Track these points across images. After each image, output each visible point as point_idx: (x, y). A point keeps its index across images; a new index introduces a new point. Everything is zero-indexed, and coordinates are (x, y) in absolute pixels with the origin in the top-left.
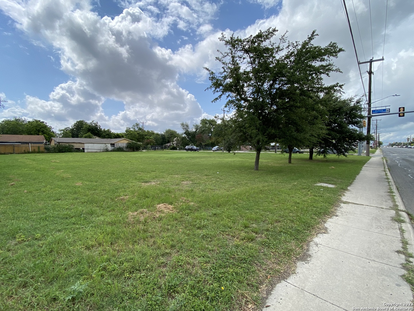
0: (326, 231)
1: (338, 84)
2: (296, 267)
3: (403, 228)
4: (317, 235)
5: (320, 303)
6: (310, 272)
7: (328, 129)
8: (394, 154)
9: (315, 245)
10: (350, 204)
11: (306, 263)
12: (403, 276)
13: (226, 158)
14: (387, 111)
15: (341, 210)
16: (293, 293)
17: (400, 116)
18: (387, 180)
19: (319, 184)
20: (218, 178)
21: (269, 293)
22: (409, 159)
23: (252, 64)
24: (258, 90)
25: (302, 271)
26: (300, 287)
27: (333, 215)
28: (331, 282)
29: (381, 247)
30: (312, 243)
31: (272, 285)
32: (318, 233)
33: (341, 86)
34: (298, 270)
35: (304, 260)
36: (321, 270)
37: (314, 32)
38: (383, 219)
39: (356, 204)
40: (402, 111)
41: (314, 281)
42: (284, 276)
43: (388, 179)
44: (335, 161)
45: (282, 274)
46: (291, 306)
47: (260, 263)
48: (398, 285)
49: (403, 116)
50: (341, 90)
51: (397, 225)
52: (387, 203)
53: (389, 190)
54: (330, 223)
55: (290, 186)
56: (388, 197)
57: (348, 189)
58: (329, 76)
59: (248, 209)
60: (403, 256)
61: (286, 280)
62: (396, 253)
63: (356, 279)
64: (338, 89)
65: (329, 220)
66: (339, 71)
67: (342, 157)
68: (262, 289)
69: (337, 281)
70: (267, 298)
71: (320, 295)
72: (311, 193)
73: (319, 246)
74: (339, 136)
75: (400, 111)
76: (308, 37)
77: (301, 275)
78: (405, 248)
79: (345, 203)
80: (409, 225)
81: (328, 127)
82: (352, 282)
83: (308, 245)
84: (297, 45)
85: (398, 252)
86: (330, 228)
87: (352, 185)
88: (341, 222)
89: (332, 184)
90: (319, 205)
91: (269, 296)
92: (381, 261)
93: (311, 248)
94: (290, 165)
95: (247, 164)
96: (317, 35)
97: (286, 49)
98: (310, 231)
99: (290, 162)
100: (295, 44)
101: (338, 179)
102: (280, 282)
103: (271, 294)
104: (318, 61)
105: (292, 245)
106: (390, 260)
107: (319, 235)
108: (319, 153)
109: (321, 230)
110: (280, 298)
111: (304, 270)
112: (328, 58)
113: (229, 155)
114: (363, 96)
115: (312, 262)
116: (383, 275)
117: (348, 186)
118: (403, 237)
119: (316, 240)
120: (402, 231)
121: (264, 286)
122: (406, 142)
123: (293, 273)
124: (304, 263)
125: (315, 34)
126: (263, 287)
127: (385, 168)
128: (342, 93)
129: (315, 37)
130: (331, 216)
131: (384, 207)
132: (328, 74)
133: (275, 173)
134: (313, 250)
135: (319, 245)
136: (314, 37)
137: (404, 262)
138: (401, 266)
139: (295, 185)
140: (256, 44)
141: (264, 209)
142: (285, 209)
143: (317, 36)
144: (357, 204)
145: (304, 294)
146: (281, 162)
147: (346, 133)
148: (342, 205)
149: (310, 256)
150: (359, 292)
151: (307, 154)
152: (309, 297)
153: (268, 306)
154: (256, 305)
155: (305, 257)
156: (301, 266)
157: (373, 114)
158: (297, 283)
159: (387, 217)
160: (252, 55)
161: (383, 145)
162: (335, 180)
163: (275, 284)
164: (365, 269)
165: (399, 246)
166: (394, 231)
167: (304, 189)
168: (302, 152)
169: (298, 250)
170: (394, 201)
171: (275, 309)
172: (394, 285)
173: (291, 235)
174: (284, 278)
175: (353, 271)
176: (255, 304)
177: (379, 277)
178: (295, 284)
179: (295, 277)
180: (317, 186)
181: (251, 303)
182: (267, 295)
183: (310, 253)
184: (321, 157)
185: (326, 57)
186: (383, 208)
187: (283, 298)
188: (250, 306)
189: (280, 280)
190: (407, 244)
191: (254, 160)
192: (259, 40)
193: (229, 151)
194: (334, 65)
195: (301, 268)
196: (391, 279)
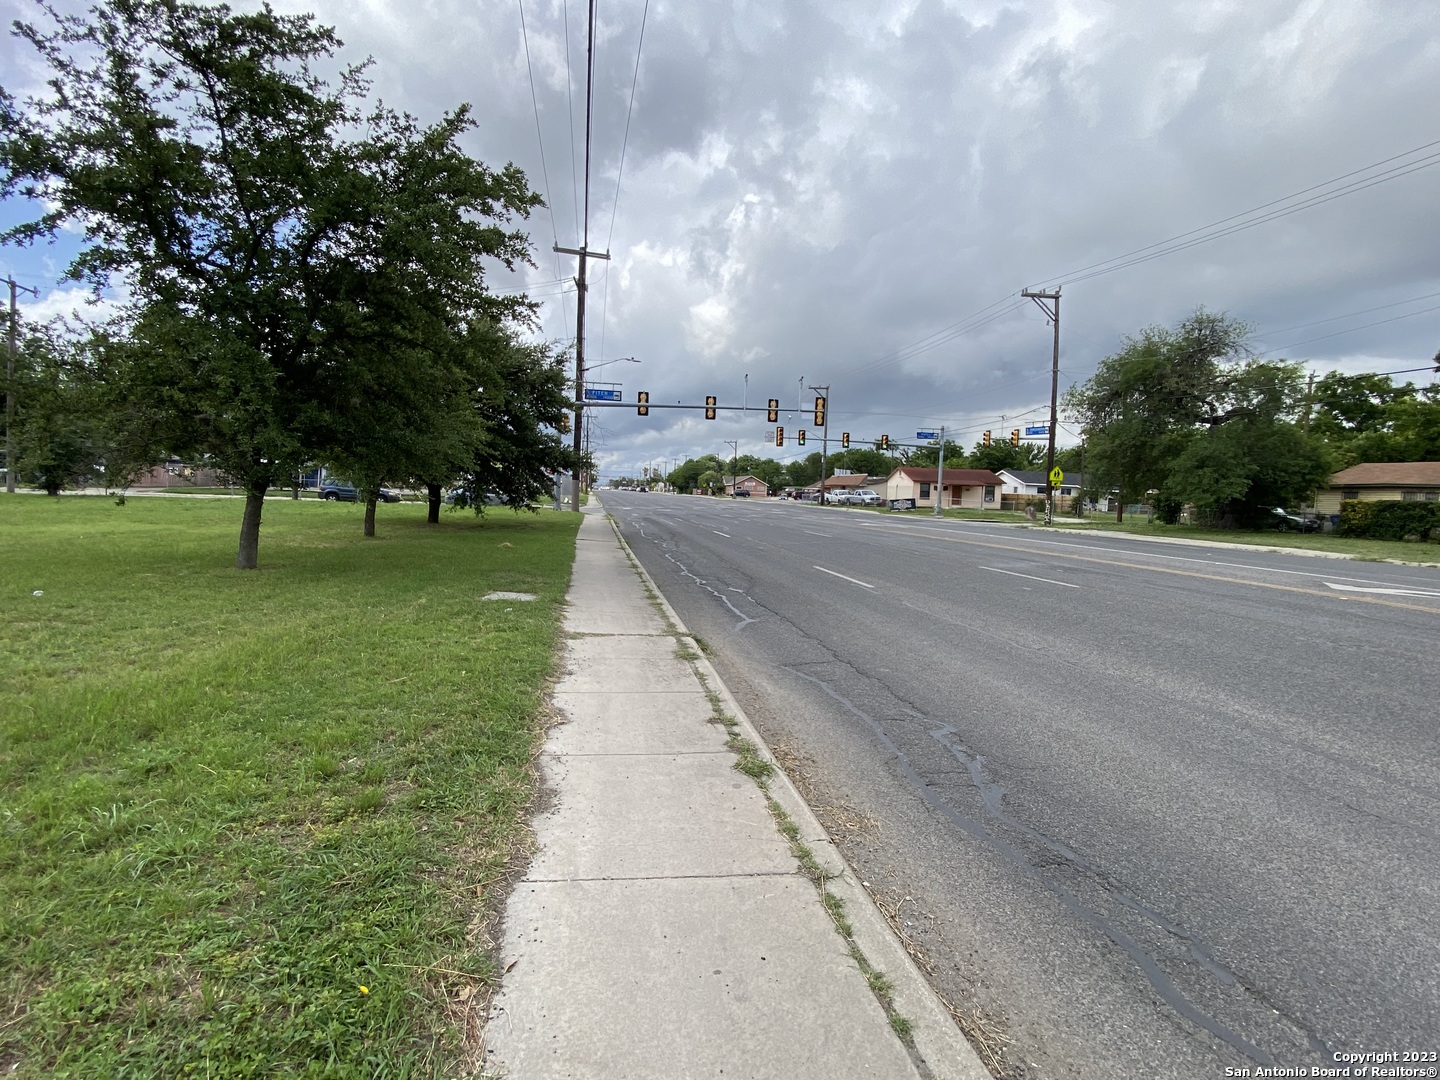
0: (562, 718)
1: (524, 296)
2: (534, 833)
3: (701, 670)
4: (546, 733)
5: (624, 889)
6: (572, 830)
7: (489, 430)
8: (625, 506)
9: (554, 762)
10: (588, 639)
11: (553, 814)
12: (737, 766)
13: (45, 521)
14: (615, 398)
15: (573, 656)
16: (556, 900)
17: (639, 413)
18: (634, 570)
19: (495, 596)
20: (58, 617)
21: (496, 932)
22: (655, 518)
23: (221, 123)
24: (251, 246)
25: (553, 838)
26: (567, 878)
27: (563, 673)
28: (624, 833)
29: (681, 719)
30: (544, 759)
31: (497, 907)
32: (548, 728)
33: (531, 306)
34: (543, 839)
35: (546, 809)
36: (592, 816)
37: (464, 110)
38: (661, 659)
39: (597, 635)
40: (643, 403)
41: (590, 847)
42: (513, 871)
43: (635, 566)
44: (505, 527)
45: (509, 868)
46: (565, 931)
47: (437, 863)
48: (737, 786)
49: (646, 414)
50: (533, 318)
51: (687, 667)
52: (655, 623)
53: (647, 593)
54: (565, 694)
55: (410, 613)
56: (651, 608)
57: (566, 601)
58: (512, 270)
59: (299, 716)
60: (721, 728)
61: (524, 878)
62: (709, 725)
63: (666, 804)
64: (525, 313)
65: (558, 688)
66: (529, 261)
67: (524, 514)
68: (476, 932)
69: (636, 825)
70: (498, 948)
71: (615, 872)
72: (485, 623)
73: (563, 759)
74: (516, 453)
75: (640, 401)
76: (445, 116)
77: (556, 849)
78: (718, 710)
79: (575, 636)
80: (707, 662)
81: (490, 423)
82: (662, 813)
83: (538, 768)
84: (407, 128)
85: (711, 721)
86: (568, 708)
87: (572, 590)
88: (586, 686)
89: (526, 592)
90: (522, 653)
91: (501, 940)
92: (693, 750)
93: (547, 771)
94: (373, 542)
95: (185, 547)
96: (473, 122)
97: (367, 125)
98: (528, 729)
99: (370, 532)
100: (402, 122)
101: (533, 576)
102: (514, 890)
103: (504, 933)
104: (476, 209)
105: (502, 780)
106: (706, 743)
107: (553, 733)
108: (460, 501)
109: (551, 718)
110: (532, 928)
111: (557, 832)
112: (504, 211)
113: (56, 506)
114: (570, 347)
115: (566, 806)
116: (706, 775)
117: (565, 592)
118: (708, 690)
119: (551, 746)
120: (701, 677)
121: (476, 921)
122: (642, 478)
123: (534, 853)
124: (549, 815)
125: (468, 116)
126: (476, 925)
127: (620, 542)
128: (533, 326)
129: (468, 126)
130: (559, 678)
131: (654, 633)
132: (509, 263)
133: (332, 575)
134: (555, 774)
135: (563, 757)
136: (464, 125)
137: (728, 738)
138: (726, 748)
139: (425, 608)
140: (245, 50)
141: (363, 700)
142: (435, 687)
143: (473, 126)
144: (602, 635)
145: (582, 889)
146: (333, 532)
147: (532, 446)
148: (570, 642)
149: (555, 792)
150: (683, 829)
151: (412, 506)
152: (596, 889)
153: (513, 966)
154: (482, 980)
155: (543, 800)
156: (546, 827)
157: (587, 401)
158: (555, 872)
159: (666, 652)
160: (219, 87)
161: (599, 483)
162: (529, 579)
163: (502, 902)
164: (673, 777)
165: (708, 710)
166: (688, 679)
167: (458, 614)
168: (395, 499)
169: (524, 789)
170: (665, 617)
171: (532, 963)
172: (731, 789)
173: (490, 753)
174: (519, 876)
175: (653, 789)
176: (476, 981)
177: (702, 783)
178: (552, 877)
179: (543, 858)
180: (491, 602)
181: (466, 984)
182: (495, 939)
183: (551, 784)
184: (468, 512)
185: (498, 206)
186: (652, 636)
187: (540, 925)
188: (464, 994)
189: (509, 885)
190: (719, 701)
191: (237, 529)
192: (259, 42)
193: (52, 487)
194: (530, 240)
195: (547, 830)
196: (722, 779)
